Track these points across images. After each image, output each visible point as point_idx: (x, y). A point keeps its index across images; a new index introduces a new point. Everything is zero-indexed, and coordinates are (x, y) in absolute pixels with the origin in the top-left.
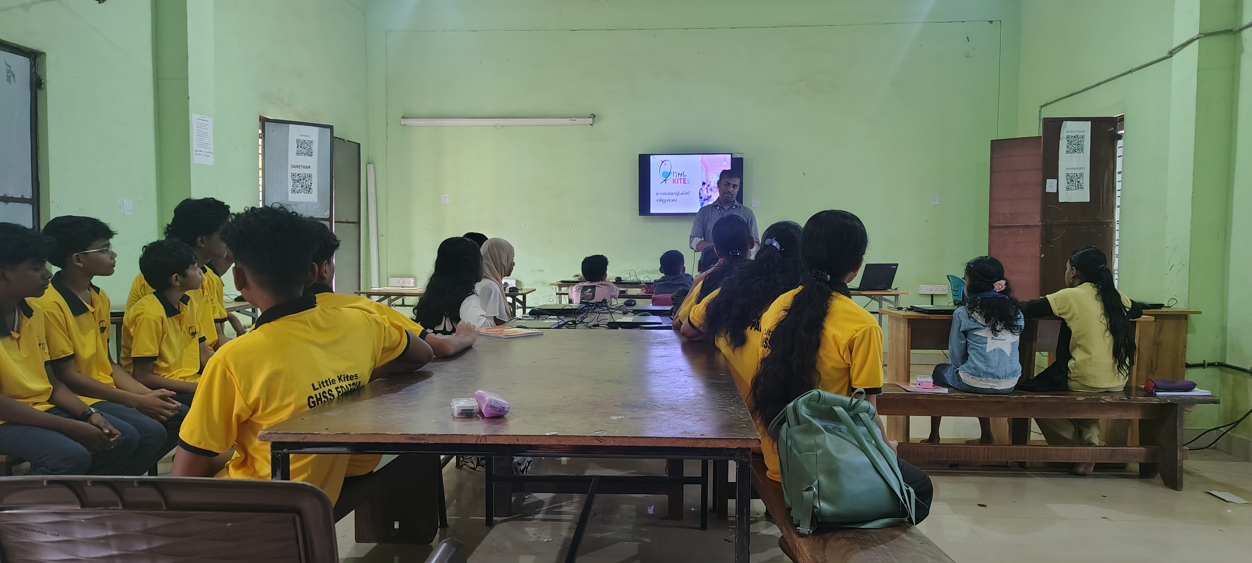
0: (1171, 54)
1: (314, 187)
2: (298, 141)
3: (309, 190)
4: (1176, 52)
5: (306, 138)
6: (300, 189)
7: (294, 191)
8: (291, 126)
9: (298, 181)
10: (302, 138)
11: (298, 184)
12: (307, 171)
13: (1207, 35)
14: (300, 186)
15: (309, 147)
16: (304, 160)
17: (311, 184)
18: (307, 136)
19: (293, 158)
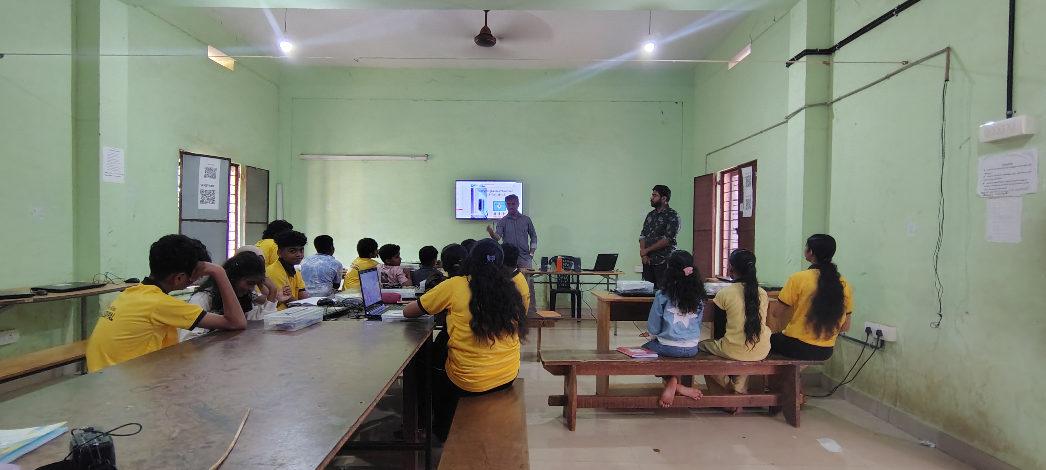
0: (788, 118)
1: (217, 199)
2: (206, 168)
3: (213, 201)
4: (791, 117)
5: (211, 167)
6: (207, 200)
7: (202, 202)
8: (202, 158)
9: (205, 195)
10: (208, 166)
11: (205, 197)
12: (211, 189)
13: (810, 106)
14: (207, 199)
15: (214, 172)
16: (210, 181)
17: (214, 197)
18: (212, 165)
19: (202, 179)
